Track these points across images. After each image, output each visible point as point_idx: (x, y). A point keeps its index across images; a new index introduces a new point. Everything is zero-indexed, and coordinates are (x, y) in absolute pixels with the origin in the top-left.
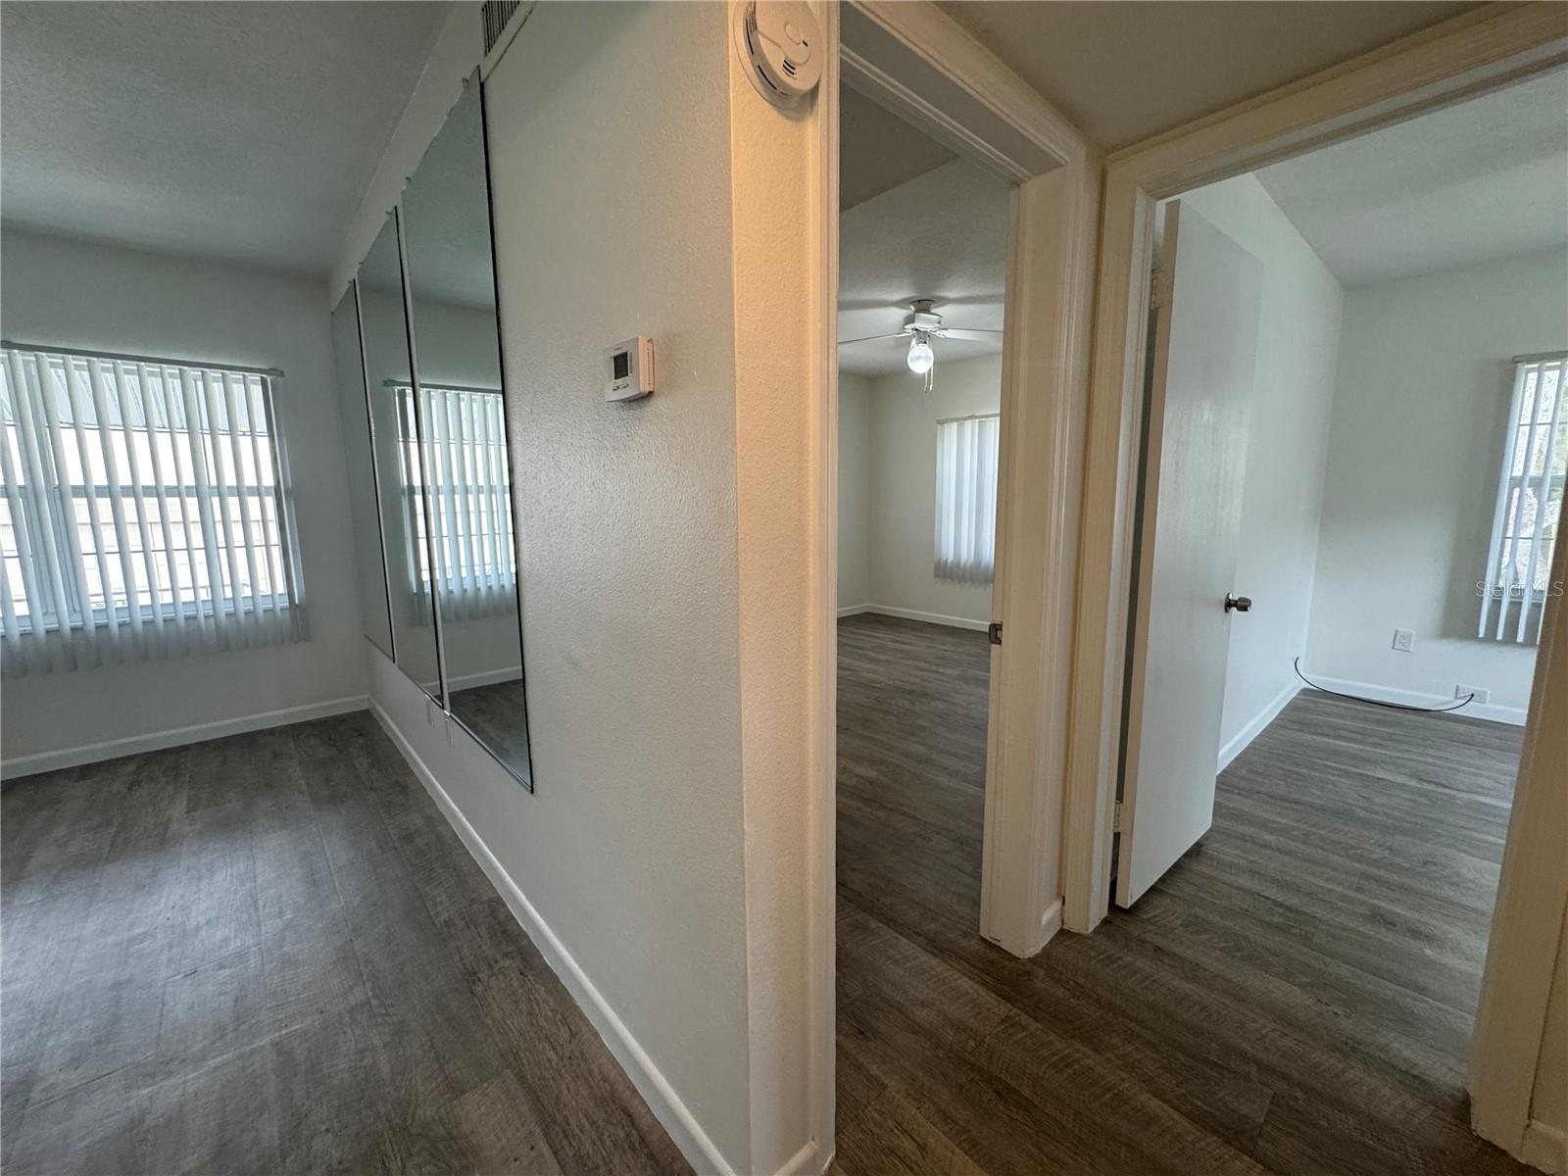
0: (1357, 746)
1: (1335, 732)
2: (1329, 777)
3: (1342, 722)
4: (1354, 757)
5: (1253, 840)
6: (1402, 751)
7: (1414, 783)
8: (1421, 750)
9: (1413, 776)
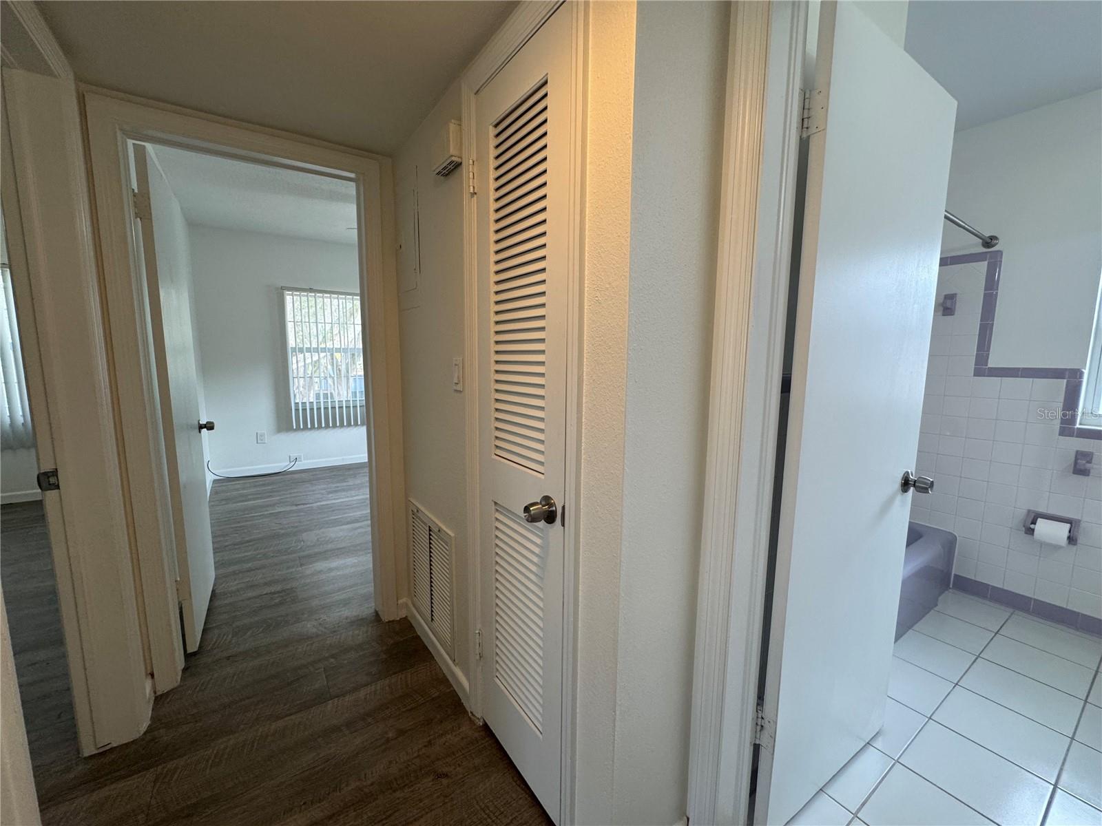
0: (259, 501)
1: (245, 498)
2: (257, 521)
3: (245, 491)
4: (262, 507)
5: (241, 572)
6: (280, 496)
7: (295, 508)
8: (289, 492)
9: (293, 505)
